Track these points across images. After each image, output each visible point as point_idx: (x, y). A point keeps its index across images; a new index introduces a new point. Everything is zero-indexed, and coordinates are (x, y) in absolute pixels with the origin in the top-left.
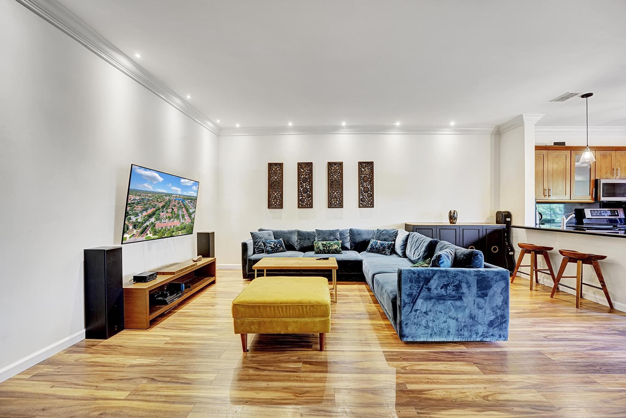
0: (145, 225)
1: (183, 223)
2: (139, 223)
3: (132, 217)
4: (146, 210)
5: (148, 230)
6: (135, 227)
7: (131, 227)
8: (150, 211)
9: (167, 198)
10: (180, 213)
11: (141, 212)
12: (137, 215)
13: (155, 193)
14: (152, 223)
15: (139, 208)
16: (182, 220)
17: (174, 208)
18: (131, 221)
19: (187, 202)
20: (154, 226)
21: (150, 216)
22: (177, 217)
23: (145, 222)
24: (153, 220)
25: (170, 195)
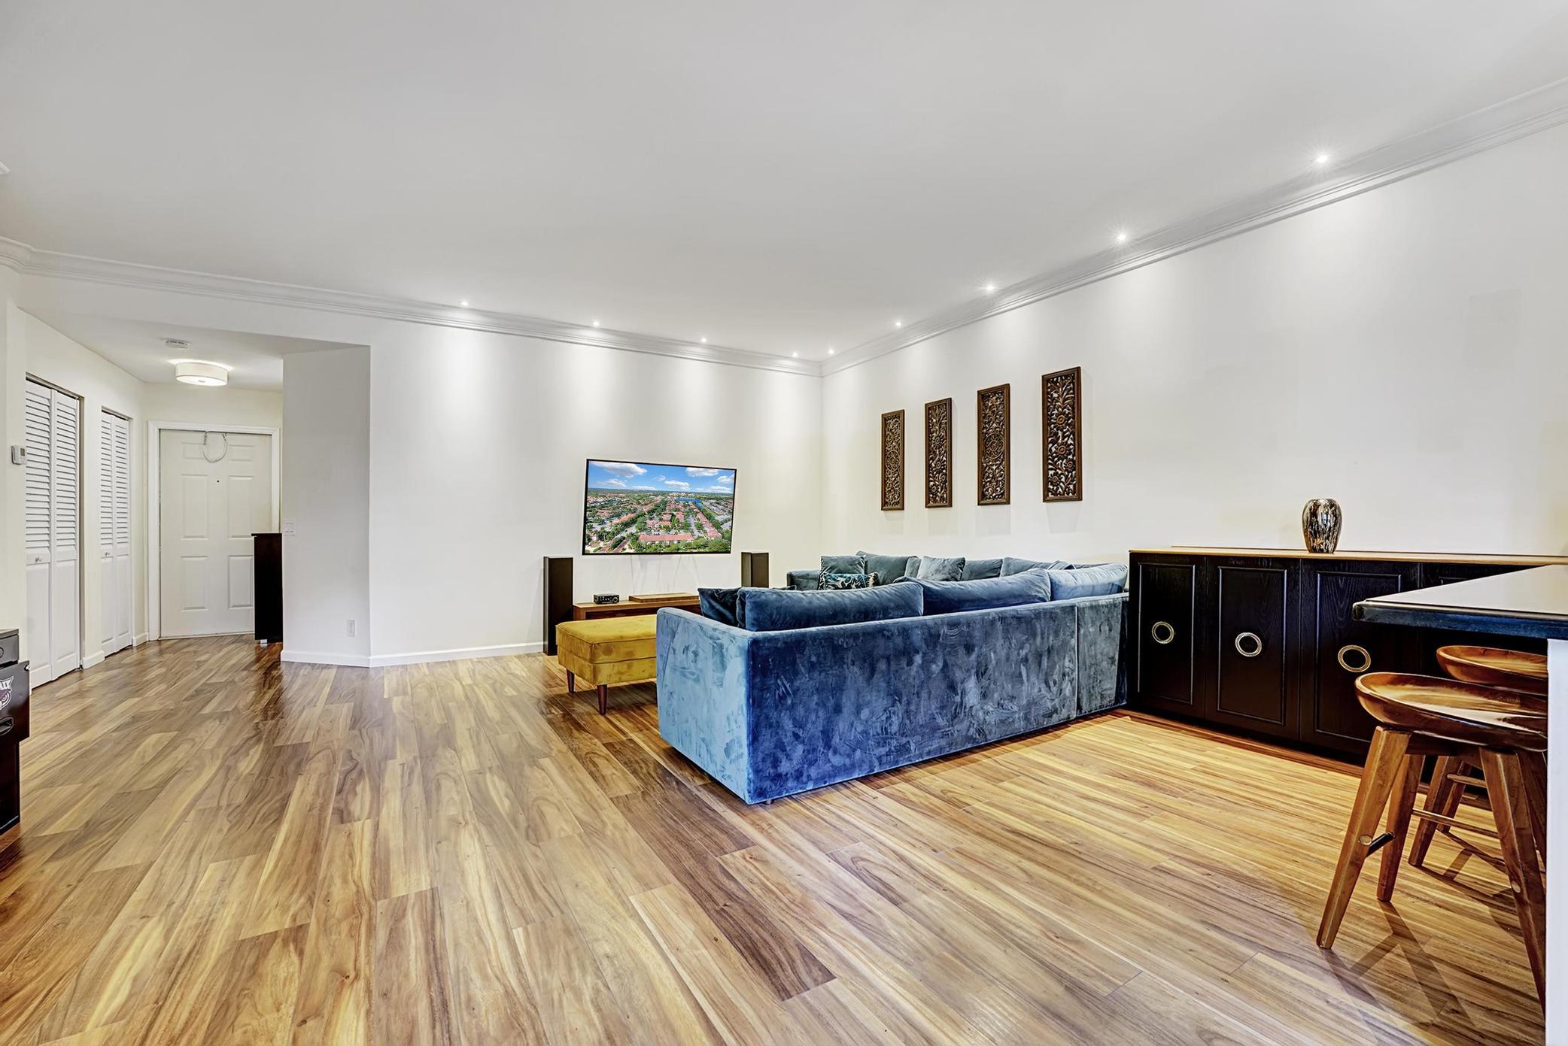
0: (619, 536)
1: (699, 537)
2: (608, 533)
3: (594, 525)
4: (618, 516)
5: (625, 543)
6: (601, 537)
7: (594, 538)
8: (625, 518)
9: (659, 499)
10: (692, 520)
11: (611, 518)
12: (602, 522)
13: (633, 491)
14: (632, 534)
15: (605, 514)
16: (696, 532)
17: (675, 513)
18: (593, 530)
19: (707, 503)
20: (637, 539)
21: (627, 525)
22: (686, 527)
23: (618, 533)
24: (633, 529)
25: (663, 494)
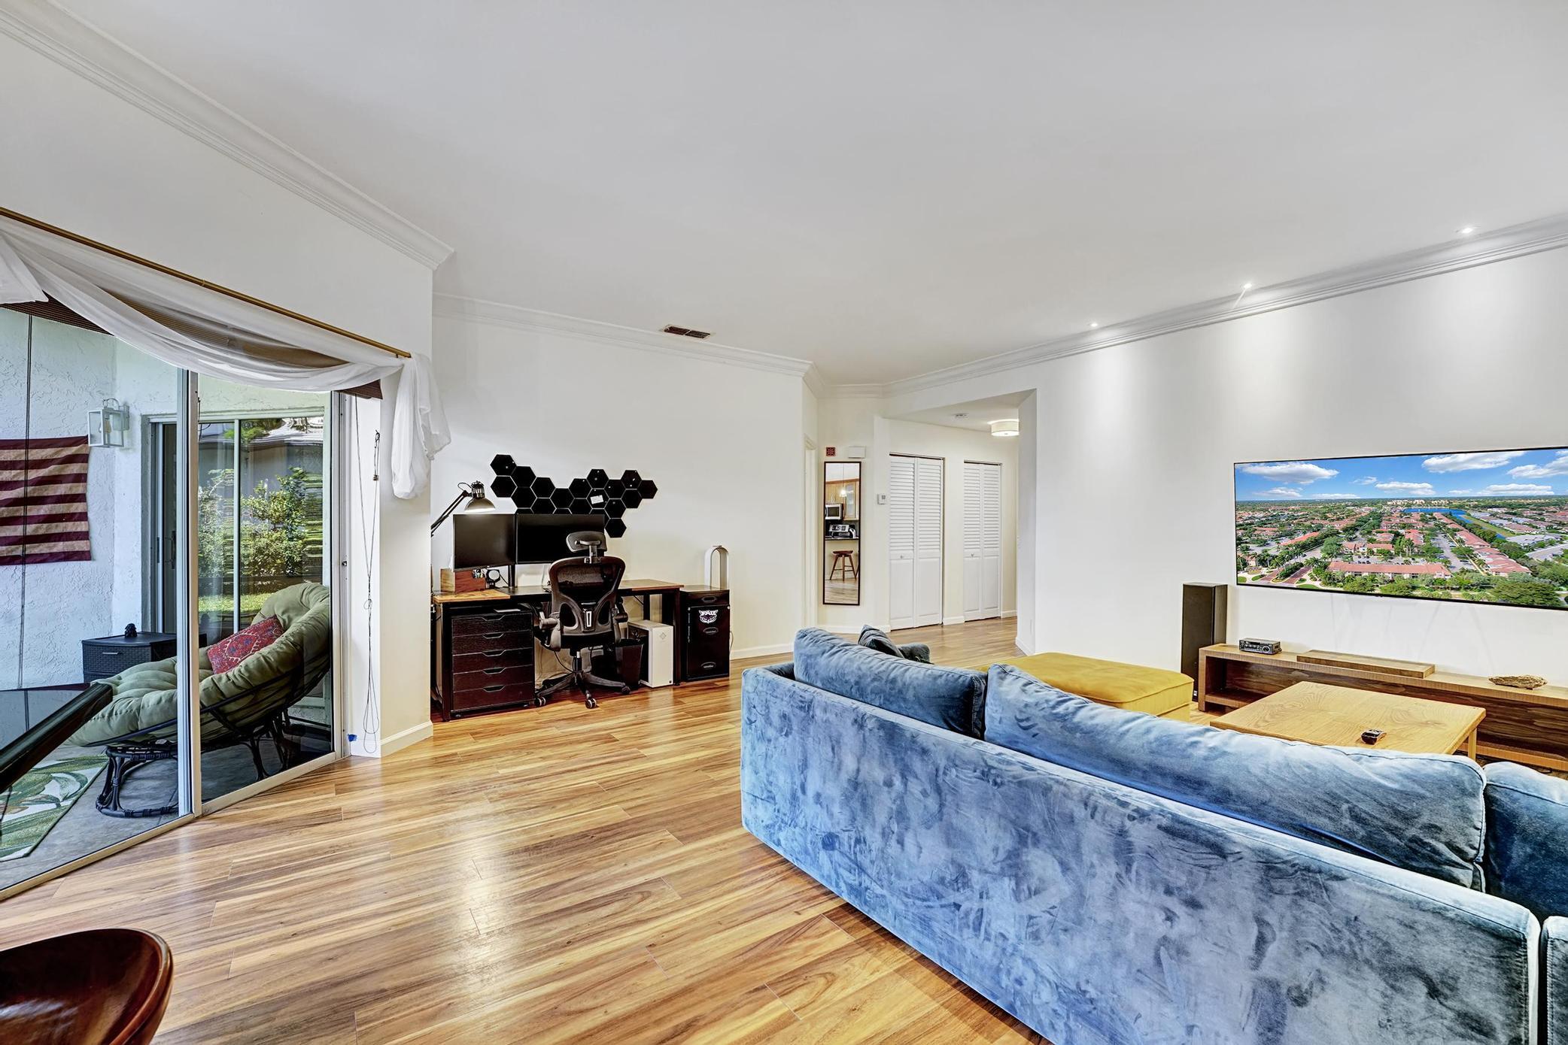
0: (1292, 562)
1: (1463, 571)
2: (1274, 557)
3: (1251, 546)
4: (1290, 535)
5: (1304, 572)
6: (1263, 562)
7: (1253, 563)
8: (1301, 538)
9: (1365, 511)
10: (1444, 543)
11: (1277, 538)
12: (1264, 543)
13: (1314, 502)
14: (1316, 561)
15: (1267, 532)
16: (1457, 563)
17: (1402, 531)
18: (1251, 552)
19: (1484, 515)
20: (1326, 567)
21: (1305, 547)
22: (1433, 553)
23: (1291, 557)
24: (1318, 554)
25: (1373, 503)
